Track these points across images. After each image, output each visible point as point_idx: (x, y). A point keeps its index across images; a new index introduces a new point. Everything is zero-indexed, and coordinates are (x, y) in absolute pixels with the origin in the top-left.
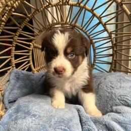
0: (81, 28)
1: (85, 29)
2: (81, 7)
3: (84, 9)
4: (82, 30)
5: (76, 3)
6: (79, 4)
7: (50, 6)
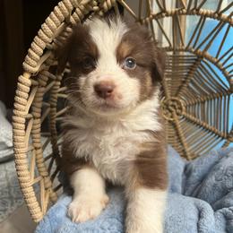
0: (216, 60)
1: (224, 64)
2: (221, 20)
3: (227, 25)
4: (216, 64)
5: (213, 12)
6: (220, 15)
7: (164, 14)
